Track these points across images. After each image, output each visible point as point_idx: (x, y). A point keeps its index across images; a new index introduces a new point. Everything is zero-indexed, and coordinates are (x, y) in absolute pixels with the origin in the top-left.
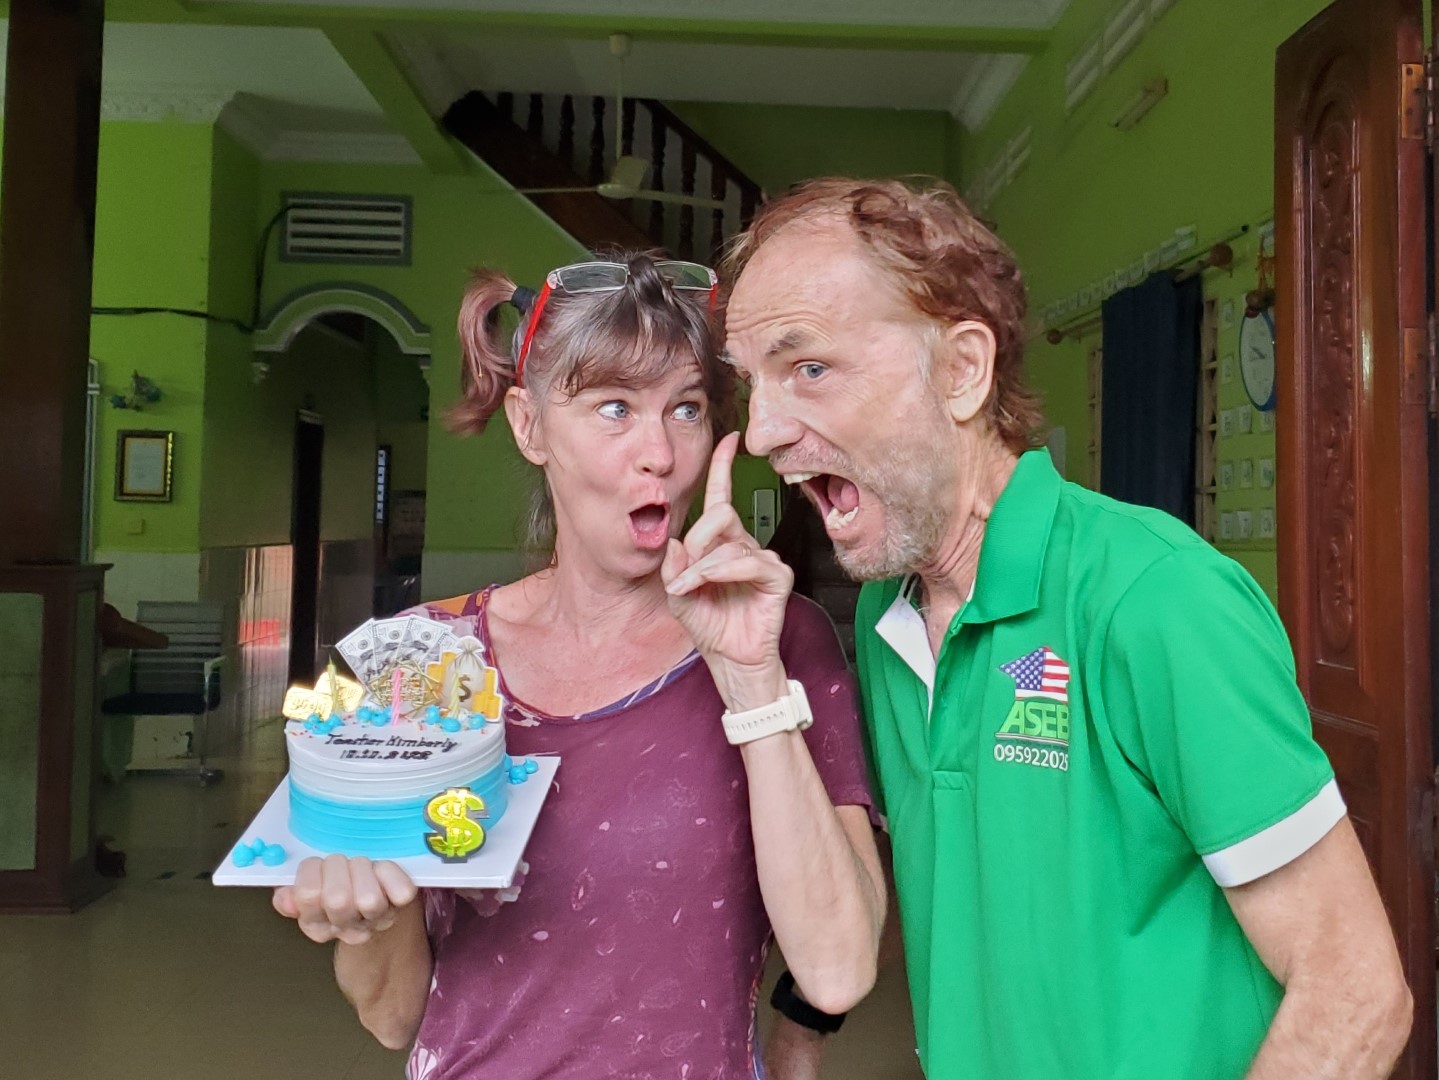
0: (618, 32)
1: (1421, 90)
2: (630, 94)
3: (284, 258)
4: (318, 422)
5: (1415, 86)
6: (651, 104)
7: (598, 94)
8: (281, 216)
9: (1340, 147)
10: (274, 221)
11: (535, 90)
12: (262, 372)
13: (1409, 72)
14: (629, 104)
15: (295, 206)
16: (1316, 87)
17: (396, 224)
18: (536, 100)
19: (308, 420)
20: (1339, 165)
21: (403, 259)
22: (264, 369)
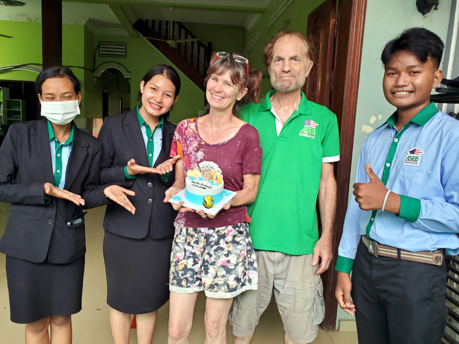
0: (172, 6)
1: (334, 25)
2: (174, 20)
3: (100, 56)
4: (107, 92)
5: (333, 23)
6: (178, 23)
7: (167, 20)
8: (99, 46)
9: (318, 36)
10: (97, 48)
11: (153, 19)
12: (96, 81)
13: (332, 21)
14: (174, 22)
15: (102, 44)
16: (315, 23)
17: (123, 49)
18: (153, 21)
19: (105, 92)
20: (318, 40)
21: (125, 57)
22: (96, 80)
